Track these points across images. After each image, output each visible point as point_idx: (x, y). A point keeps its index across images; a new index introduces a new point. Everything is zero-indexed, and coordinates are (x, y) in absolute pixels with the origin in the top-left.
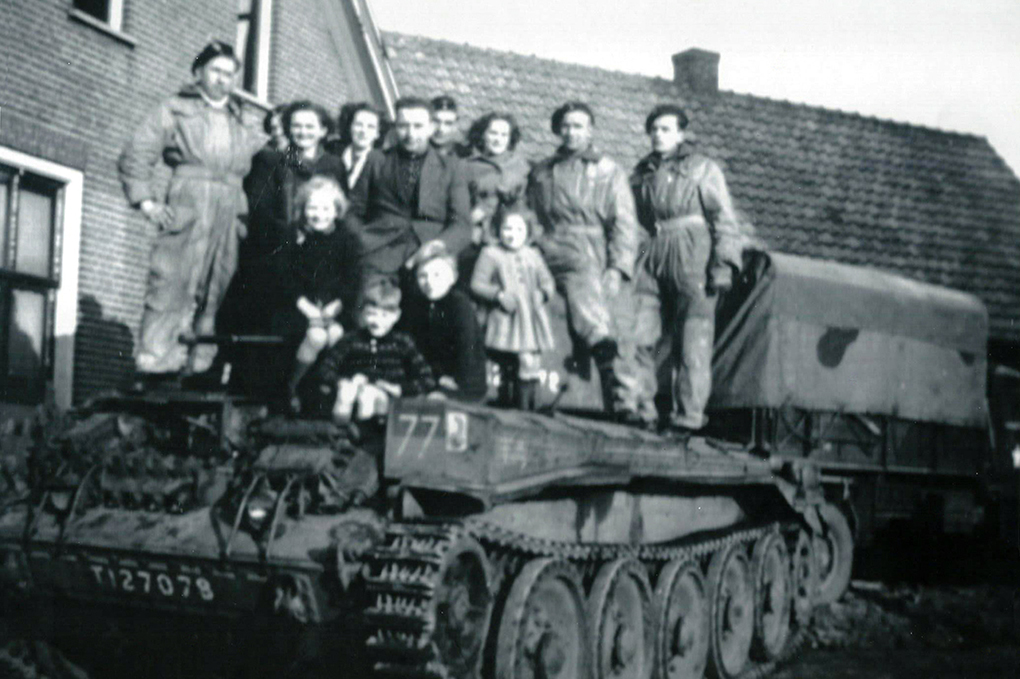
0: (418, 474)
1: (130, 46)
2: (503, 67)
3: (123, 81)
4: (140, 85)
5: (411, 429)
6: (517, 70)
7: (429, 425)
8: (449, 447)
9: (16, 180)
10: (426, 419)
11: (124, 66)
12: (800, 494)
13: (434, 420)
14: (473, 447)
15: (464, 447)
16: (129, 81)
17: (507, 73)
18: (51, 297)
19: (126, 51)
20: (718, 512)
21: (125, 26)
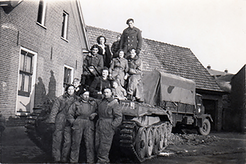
0: (125, 113)
1: (45, 29)
2: (102, 32)
3: (44, 35)
4: (47, 36)
5: (124, 105)
6: (104, 33)
7: (127, 104)
8: (131, 108)
9: (26, 54)
10: (127, 103)
11: (44, 33)
12: (170, 117)
13: (129, 104)
14: (135, 108)
15: (134, 108)
16: (45, 36)
17: (102, 33)
18: (31, 77)
19: (45, 30)
20: (157, 120)
21: (45, 25)
